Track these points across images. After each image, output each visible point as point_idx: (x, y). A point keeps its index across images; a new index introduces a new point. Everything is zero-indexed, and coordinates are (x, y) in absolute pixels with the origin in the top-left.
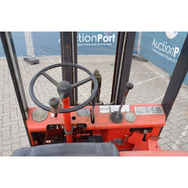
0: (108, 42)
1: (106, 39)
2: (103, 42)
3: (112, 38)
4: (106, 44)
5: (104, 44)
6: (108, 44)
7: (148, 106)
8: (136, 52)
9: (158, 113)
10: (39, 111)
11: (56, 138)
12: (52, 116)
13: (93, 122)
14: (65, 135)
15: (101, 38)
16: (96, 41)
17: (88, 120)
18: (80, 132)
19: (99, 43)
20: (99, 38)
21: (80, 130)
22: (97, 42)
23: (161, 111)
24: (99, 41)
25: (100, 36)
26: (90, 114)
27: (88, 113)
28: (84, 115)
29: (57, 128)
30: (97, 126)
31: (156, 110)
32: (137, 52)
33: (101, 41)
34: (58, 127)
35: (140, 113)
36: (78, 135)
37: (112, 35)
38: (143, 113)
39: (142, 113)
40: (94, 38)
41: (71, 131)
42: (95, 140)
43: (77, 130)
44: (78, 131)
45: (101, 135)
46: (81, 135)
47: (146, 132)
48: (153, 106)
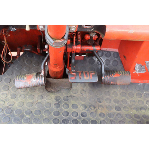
11: (28, 49)
14: (46, 47)
18: (80, 41)
21: (79, 37)
36: (74, 47)
41: (63, 38)
42: (106, 58)
43: (75, 37)
44: (77, 38)
45: (117, 51)
46: (81, 49)
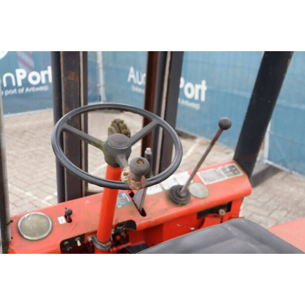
0: (40, 84)
1: (34, 78)
2: (30, 86)
3: (47, 76)
4: (38, 89)
5: (33, 89)
6: (41, 89)
7: (217, 167)
8: (98, 98)
9: (235, 174)
10: (29, 219)
12: (61, 223)
13: (143, 213)
15: (24, 76)
16: (14, 84)
17: (132, 213)
19: (21, 87)
20: (20, 78)
22: (17, 87)
23: (238, 172)
24: (20, 84)
25: (21, 74)
26: (132, 202)
27: (127, 200)
28: (122, 205)
29: (79, 244)
30: (153, 219)
31: (231, 171)
32: (100, 97)
33: (26, 83)
34: (80, 241)
35: (210, 181)
36: (111, 250)
37: (46, 69)
38: (214, 180)
39: (212, 180)
40: (9, 79)
41: (110, 240)
46: (117, 250)
47: (222, 213)
48: (223, 165)
